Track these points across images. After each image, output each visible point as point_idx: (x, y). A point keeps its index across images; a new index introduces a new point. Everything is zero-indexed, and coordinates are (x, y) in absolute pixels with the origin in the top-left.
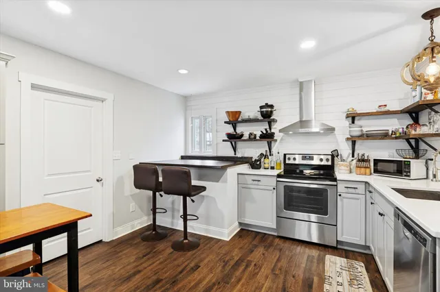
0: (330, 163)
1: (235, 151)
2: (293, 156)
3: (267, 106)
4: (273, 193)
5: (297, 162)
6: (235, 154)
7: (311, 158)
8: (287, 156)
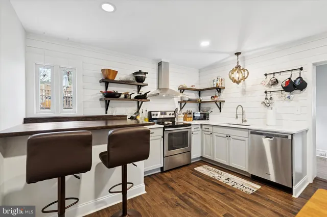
0: (174, 116)
1: (107, 110)
2: (157, 113)
3: (140, 72)
4: (161, 141)
5: (158, 117)
6: (106, 113)
7: (165, 114)
8: (152, 113)
